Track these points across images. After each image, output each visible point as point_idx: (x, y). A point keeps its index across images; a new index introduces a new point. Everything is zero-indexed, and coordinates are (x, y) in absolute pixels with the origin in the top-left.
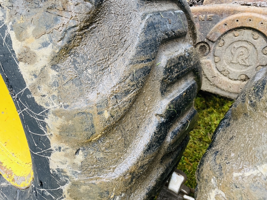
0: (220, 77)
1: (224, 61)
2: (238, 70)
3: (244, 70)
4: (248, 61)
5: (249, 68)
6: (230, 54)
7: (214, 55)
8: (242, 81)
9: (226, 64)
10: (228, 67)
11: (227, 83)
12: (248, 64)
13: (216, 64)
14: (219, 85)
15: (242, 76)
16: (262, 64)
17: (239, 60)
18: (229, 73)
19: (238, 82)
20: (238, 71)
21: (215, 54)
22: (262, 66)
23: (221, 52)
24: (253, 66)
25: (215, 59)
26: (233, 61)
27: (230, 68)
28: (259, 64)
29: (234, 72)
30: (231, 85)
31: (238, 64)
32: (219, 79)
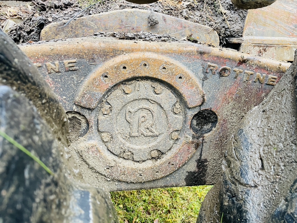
0: (120, 165)
1: (119, 136)
3: (153, 143)
4: (156, 129)
5: (159, 139)
6: (126, 124)
7: (98, 131)
8: (154, 160)
9: (123, 141)
10: (128, 144)
11: (134, 171)
13: (106, 144)
14: (123, 178)
15: (153, 152)
16: (176, 129)
17: (142, 130)
18: (133, 154)
19: (149, 164)
20: (145, 147)
23: (110, 123)
24: (165, 134)
25: (104, 138)
27: (131, 146)
28: (171, 129)
29: (140, 150)
30: (141, 172)
31: (143, 136)
32: (119, 169)
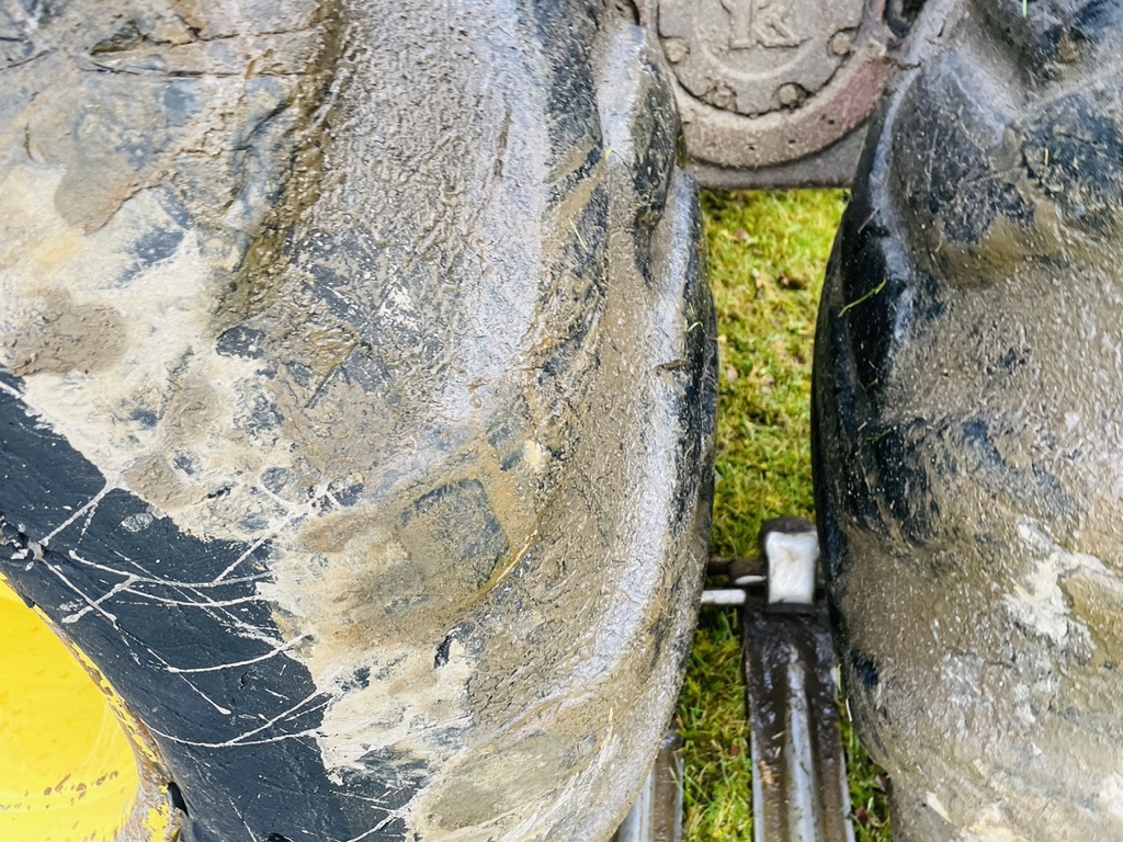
0: (704, 120)
1: (704, 48)
2: (763, 70)
3: (787, 66)
4: (794, 27)
5: (801, 53)
6: (721, 15)
7: (660, 35)
8: (787, 111)
9: (714, 61)
10: (724, 69)
11: (737, 136)
12: (794, 38)
13: (677, 68)
14: (709, 153)
15: (784, 90)
16: (847, 25)
17: (759, 31)
18: (734, 94)
19: (774, 121)
20: (765, 75)
21: (661, 29)
22: (847, 30)
23: (686, 15)
24: (816, 39)
25: (670, 52)
26: (737, 43)
27: (733, 73)
28: (833, 26)
29: (753, 84)
30: (751, 140)
31: (760, 47)
32: (703, 130)
